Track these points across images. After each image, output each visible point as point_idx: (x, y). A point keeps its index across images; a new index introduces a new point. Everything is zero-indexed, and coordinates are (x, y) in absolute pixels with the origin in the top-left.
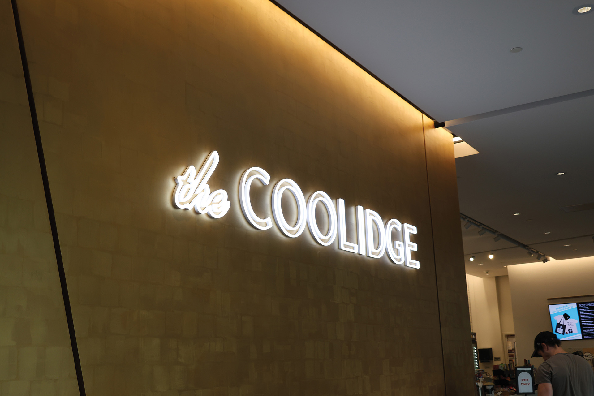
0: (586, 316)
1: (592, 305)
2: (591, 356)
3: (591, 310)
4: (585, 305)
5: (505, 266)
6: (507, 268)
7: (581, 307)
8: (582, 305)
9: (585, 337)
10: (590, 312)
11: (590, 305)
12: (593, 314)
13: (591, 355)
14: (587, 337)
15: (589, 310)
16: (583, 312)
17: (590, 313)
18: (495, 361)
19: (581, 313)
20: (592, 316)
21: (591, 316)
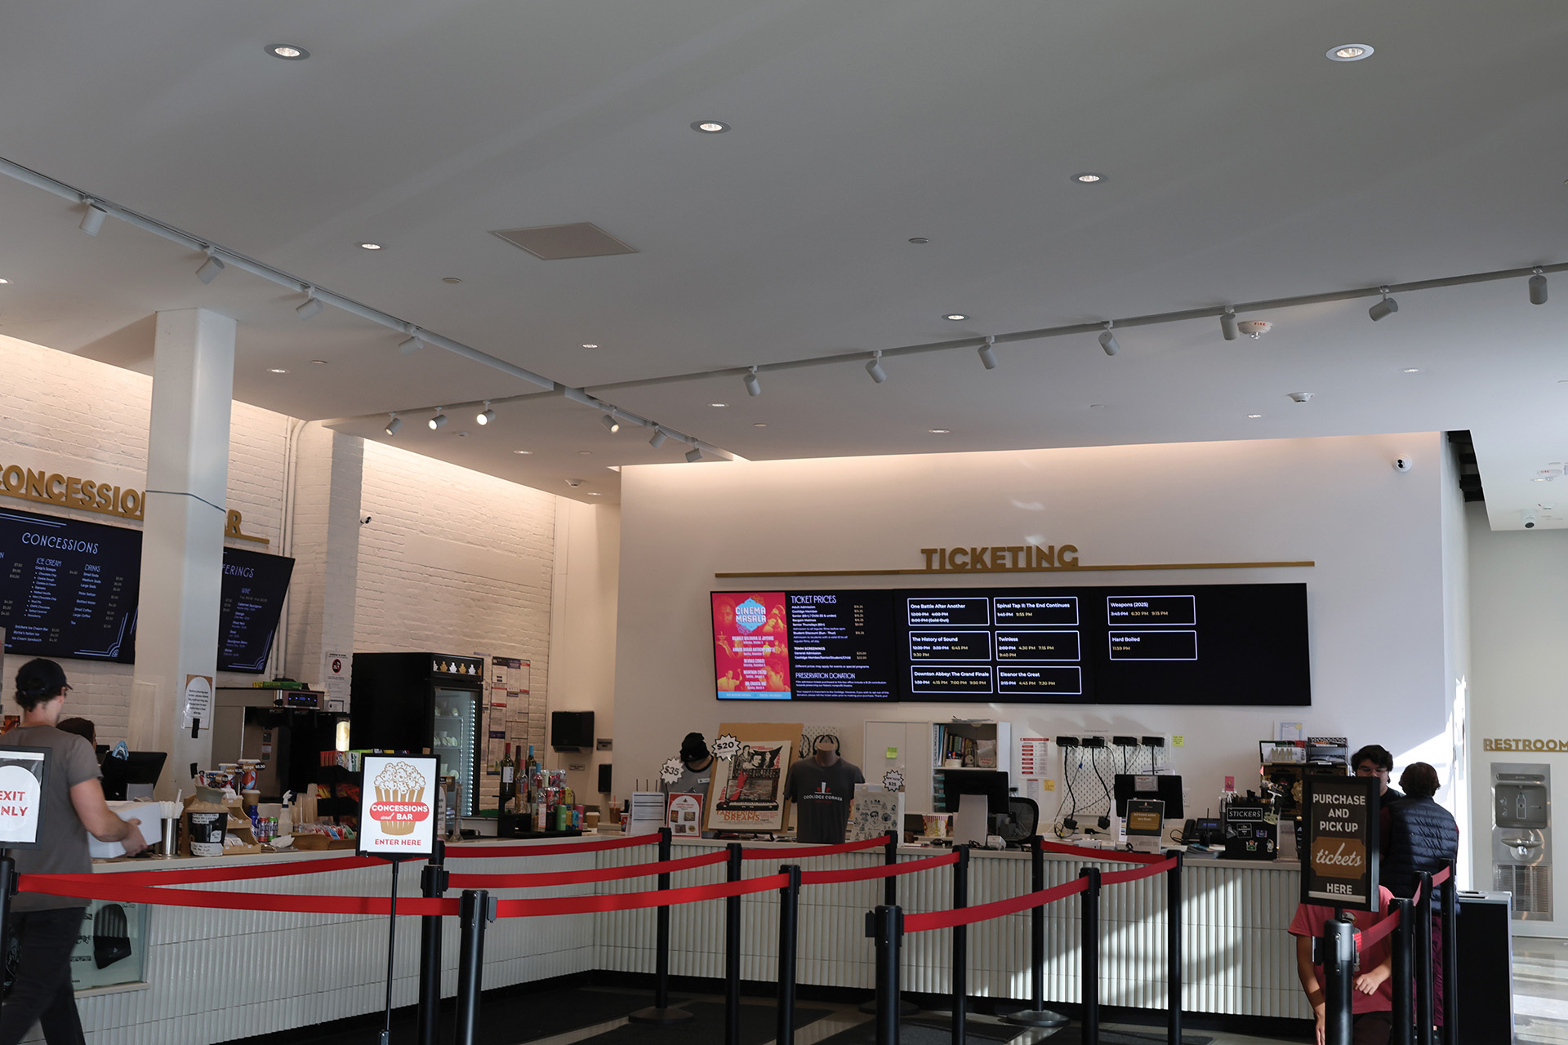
0: (807, 633)
1: (826, 600)
2: (736, 748)
3: (821, 616)
4: (808, 600)
5: (616, 468)
6: (619, 474)
7: (797, 605)
8: (799, 600)
9: (799, 694)
10: (819, 620)
11: (820, 599)
12: (826, 627)
13: (736, 743)
14: (805, 693)
15: (817, 616)
16: (799, 621)
17: (820, 625)
18: (598, 749)
19: (796, 623)
20: (824, 633)
21: (820, 633)
